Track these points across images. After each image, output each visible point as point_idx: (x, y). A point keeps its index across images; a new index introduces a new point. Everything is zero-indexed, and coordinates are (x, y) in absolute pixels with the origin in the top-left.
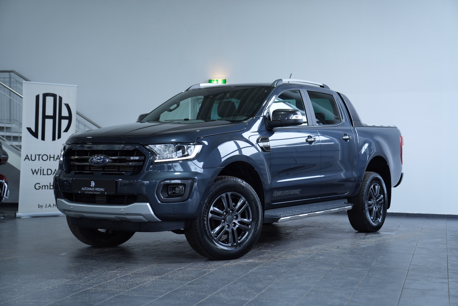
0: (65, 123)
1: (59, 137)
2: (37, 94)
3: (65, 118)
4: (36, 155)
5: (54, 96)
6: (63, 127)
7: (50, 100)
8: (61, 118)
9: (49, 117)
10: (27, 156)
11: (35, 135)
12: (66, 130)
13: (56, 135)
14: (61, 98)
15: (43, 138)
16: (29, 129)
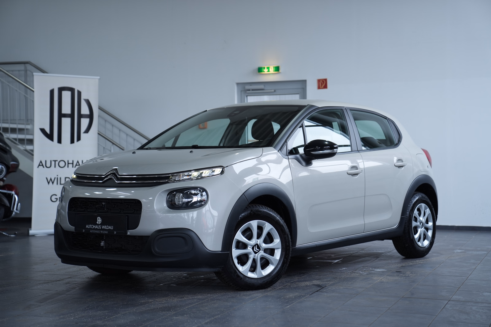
0: (85, 122)
1: (79, 139)
3: (85, 116)
4: (51, 161)
5: (71, 90)
6: (83, 128)
8: (80, 116)
9: (66, 116)
10: (41, 162)
11: (50, 137)
12: (87, 131)
13: (75, 137)
14: (79, 93)
15: (59, 141)
16: (43, 130)
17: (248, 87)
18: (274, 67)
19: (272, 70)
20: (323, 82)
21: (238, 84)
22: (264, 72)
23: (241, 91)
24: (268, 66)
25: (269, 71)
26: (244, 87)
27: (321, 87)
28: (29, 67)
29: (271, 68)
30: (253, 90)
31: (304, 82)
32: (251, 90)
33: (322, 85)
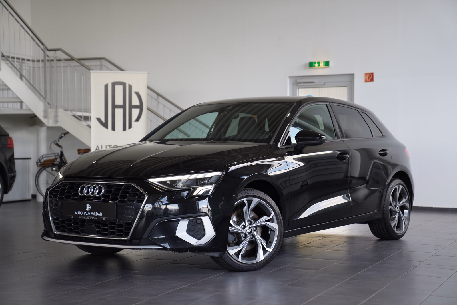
0: (135, 112)
1: (130, 127)
2: (105, 83)
3: (136, 107)
4: (106, 146)
5: (124, 84)
6: (134, 117)
7: (119, 89)
8: (131, 107)
9: (119, 107)
10: (98, 147)
11: (105, 125)
12: (137, 120)
13: (127, 125)
14: (130, 87)
15: (113, 129)
16: (99, 120)
17: (299, 81)
18: (324, 62)
19: (322, 65)
20: (370, 75)
21: (290, 77)
22: (315, 66)
23: (293, 84)
24: (318, 61)
25: (319, 66)
26: (296, 81)
27: (367, 81)
28: (104, 62)
29: (322, 63)
30: (304, 83)
31: (353, 75)
32: (302, 83)
33: (369, 78)
